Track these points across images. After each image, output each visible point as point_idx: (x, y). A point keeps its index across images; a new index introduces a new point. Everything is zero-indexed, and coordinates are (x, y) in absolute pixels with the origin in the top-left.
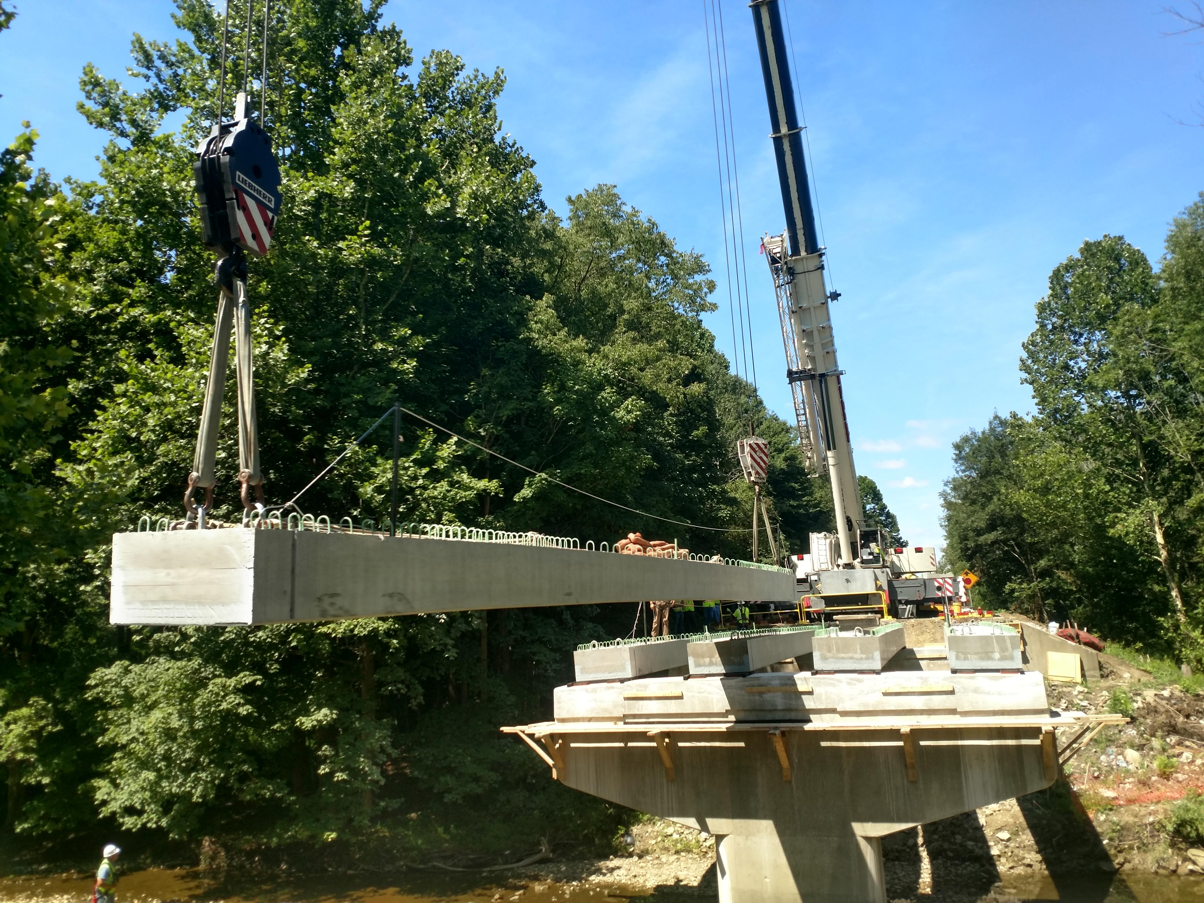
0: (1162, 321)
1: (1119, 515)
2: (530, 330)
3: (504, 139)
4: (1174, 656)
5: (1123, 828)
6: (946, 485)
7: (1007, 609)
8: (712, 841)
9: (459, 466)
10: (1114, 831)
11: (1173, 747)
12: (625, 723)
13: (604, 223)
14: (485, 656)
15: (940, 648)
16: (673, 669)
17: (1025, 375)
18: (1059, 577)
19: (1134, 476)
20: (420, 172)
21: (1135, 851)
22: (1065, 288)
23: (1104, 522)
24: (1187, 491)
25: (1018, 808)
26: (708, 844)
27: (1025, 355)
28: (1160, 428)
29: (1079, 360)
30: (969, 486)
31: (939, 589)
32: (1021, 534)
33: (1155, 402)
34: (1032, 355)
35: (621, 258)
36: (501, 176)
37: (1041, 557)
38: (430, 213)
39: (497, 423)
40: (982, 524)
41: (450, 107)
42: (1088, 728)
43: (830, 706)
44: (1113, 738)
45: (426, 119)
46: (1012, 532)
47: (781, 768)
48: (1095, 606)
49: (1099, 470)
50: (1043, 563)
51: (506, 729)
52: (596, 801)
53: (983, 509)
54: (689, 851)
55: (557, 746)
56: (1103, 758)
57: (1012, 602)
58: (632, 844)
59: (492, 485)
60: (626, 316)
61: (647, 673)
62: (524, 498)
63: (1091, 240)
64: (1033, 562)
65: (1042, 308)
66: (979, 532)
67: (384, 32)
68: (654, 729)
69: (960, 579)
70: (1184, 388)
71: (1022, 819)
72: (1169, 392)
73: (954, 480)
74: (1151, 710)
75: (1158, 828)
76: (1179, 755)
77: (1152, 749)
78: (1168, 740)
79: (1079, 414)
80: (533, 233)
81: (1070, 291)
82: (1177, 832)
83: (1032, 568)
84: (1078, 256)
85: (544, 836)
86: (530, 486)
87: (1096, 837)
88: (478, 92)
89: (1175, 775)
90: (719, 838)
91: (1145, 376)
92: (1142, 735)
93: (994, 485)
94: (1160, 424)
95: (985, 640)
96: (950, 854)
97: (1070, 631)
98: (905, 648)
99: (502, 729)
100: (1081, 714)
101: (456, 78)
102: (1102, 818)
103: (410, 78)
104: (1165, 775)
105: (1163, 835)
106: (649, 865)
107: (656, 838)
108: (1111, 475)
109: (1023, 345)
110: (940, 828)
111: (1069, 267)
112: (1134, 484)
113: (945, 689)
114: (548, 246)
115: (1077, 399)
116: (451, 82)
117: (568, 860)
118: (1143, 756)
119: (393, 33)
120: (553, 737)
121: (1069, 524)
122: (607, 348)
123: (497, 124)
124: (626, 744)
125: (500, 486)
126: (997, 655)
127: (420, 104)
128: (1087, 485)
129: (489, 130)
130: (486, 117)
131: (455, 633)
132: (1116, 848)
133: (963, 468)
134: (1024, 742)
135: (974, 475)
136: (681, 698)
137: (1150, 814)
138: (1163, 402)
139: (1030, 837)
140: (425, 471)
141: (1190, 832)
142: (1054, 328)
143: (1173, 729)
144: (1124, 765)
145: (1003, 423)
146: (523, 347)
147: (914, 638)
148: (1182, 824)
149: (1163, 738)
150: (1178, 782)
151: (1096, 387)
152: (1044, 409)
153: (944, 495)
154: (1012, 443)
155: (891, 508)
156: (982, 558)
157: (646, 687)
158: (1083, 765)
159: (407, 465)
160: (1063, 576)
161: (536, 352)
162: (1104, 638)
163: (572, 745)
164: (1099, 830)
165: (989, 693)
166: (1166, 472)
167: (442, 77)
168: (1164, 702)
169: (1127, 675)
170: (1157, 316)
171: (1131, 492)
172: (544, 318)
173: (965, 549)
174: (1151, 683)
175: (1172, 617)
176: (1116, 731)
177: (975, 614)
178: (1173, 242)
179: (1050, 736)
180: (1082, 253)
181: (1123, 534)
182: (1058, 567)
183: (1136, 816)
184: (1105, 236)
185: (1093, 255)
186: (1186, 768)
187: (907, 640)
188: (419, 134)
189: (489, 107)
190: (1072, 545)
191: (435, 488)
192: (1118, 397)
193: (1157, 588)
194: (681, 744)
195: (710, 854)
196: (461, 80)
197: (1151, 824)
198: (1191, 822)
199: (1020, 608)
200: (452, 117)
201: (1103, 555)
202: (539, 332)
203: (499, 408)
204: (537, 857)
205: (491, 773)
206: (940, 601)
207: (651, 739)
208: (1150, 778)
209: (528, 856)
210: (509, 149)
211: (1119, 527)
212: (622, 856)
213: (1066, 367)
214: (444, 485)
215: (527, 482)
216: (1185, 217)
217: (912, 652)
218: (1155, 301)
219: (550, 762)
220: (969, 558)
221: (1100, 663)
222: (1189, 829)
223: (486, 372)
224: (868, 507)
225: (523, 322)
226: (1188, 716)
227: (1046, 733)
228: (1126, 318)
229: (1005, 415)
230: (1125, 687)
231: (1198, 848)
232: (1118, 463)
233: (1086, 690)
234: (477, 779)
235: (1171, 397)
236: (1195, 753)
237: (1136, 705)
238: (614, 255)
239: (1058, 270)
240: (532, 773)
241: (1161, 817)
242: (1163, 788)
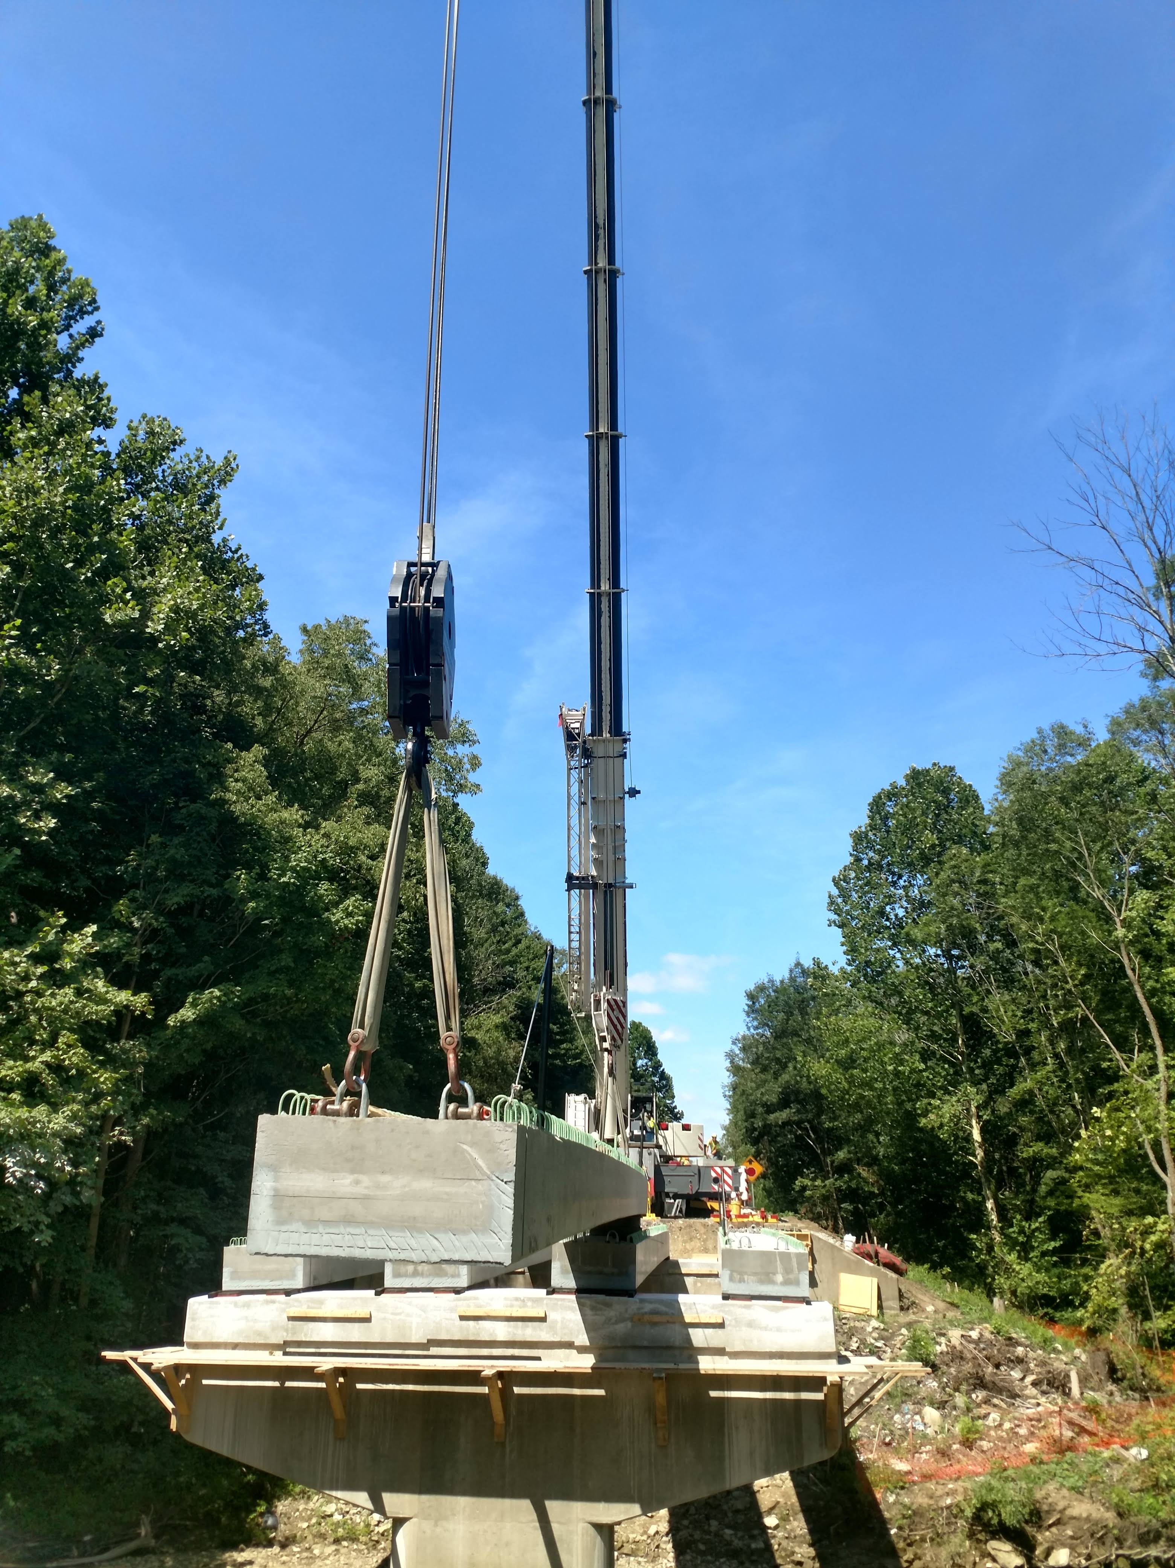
0: (991, 872)
1: (932, 1102)
2: (227, 789)
3: (225, 540)
4: (986, 1284)
5: (915, 1513)
6: (734, 1043)
7: (796, 1212)
8: (387, 1525)
9: (93, 966)
10: (904, 1517)
11: (979, 1406)
12: (285, 1354)
13: (346, 666)
14: (93, 1242)
15: (709, 1262)
16: (362, 1278)
17: (835, 917)
18: (859, 1174)
19: (951, 1055)
20: (104, 567)
21: (928, 1545)
22: (885, 818)
23: (915, 1109)
24: (1010, 1079)
25: (791, 1484)
26: (381, 1529)
27: (835, 892)
28: (983, 999)
29: (897, 906)
30: (761, 1048)
31: (716, 1181)
32: (818, 1115)
33: (979, 967)
34: (845, 895)
35: (364, 712)
36: (215, 587)
37: (839, 1148)
38: (109, 621)
39: (160, 911)
40: (774, 1099)
41: (157, 489)
42: (881, 1380)
43: (566, 1339)
44: (910, 1391)
45: (122, 499)
46: (807, 1111)
47: (493, 1424)
48: (899, 1214)
49: (913, 1043)
50: (841, 1155)
51: (109, 1355)
52: (229, 1463)
53: (776, 1079)
54: (354, 1539)
55: (183, 1382)
56: (897, 1418)
57: (801, 1203)
58: (275, 1528)
59: (140, 1001)
60: (360, 786)
61: (324, 1282)
62: (183, 1022)
63: (919, 768)
64: (831, 1153)
65: (859, 838)
66: (770, 1109)
67: (82, 382)
68: (326, 1364)
69: (742, 1169)
70: (1012, 954)
71: (794, 1499)
72: (995, 956)
73: (744, 1037)
74: (957, 1356)
75: (954, 1512)
76: (986, 1416)
77: (955, 1408)
78: (974, 1396)
79: (894, 972)
80: (248, 664)
81: (892, 823)
82: (977, 1518)
83: (828, 1160)
84: (902, 782)
85: (147, 1514)
86: (194, 1005)
87: (883, 1524)
88: (199, 477)
89: (979, 1443)
90: (398, 1523)
91: (968, 933)
92: (944, 1389)
93: (790, 1050)
94: (983, 993)
95: (767, 1257)
96: (702, 1547)
97: (869, 1247)
98: (668, 1258)
99: (103, 1354)
100: (873, 1360)
101: (172, 455)
102: (892, 1499)
103: (107, 443)
104: (968, 1444)
105: (961, 1523)
106: (295, 1559)
107: (310, 1519)
108: (926, 1051)
109: (834, 880)
110: (692, 1510)
111: (892, 794)
112: (952, 1064)
113: (713, 1321)
114: (267, 682)
115: (891, 952)
116: (163, 458)
117: (178, 1550)
118: (944, 1417)
119: (95, 384)
120: (178, 1369)
121: (874, 1109)
122: (327, 825)
123: (219, 521)
124: (283, 1384)
125: (150, 1003)
126: (779, 1278)
127: (118, 480)
128: (899, 1060)
129: (207, 526)
130: (204, 510)
131: (55, 1207)
132: (905, 1539)
133: (755, 1023)
134: (805, 1396)
135: (768, 1034)
136: (368, 1320)
137: (948, 1494)
138: (988, 967)
139: (803, 1524)
140: (40, 970)
141: (992, 1518)
142: (870, 864)
143: (980, 1383)
144: (922, 1428)
145: (805, 973)
146: (212, 813)
147: (680, 1246)
148: (984, 1507)
149: (968, 1393)
150: (983, 1451)
151: (914, 941)
152: (854, 961)
153: (730, 1056)
154: (814, 998)
155: (668, 1068)
156: (770, 1142)
157: (321, 1302)
158: (872, 1427)
159: (17, 959)
160: (864, 1174)
161: (230, 819)
162: (907, 1260)
163: (205, 1382)
164: (887, 1515)
165: (765, 1329)
166: (987, 1052)
167: (152, 450)
168: (972, 1346)
169: (930, 1308)
170: (987, 865)
171: (948, 1074)
172: (250, 776)
173: (750, 1130)
174: (958, 1320)
175: (986, 1235)
176: (915, 1383)
177: (757, 1218)
178: (1006, 782)
179: (836, 1389)
180: (908, 781)
181: (936, 1125)
182: (859, 1161)
183: (931, 1498)
184: (934, 764)
185: (920, 785)
186: (992, 1433)
187: (671, 1247)
188: (110, 516)
189: (211, 499)
190: (877, 1135)
191: (53, 995)
192: (937, 956)
193: (970, 1196)
194: (359, 1386)
195: (383, 1545)
196: (176, 459)
197: (948, 1507)
198: (993, 1505)
199: (811, 1211)
200: (156, 502)
201: (912, 1151)
202: (239, 793)
203: (167, 891)
204: (132, 1545)
205: (80, 1415)
206: (716, 1196)
207: (319, 1377)
208: (950, 1446)
209: (117, 1543)
210: (230, 554)
211: (932, 1116)
212: (257, 1545)
213: (882, 913)
214: (68, 992)
215: (190, 999)
216: (1020, 754)
217: (676, 1264)
218: (986, 848)
219: (169, 1405)
220: (755, 1142)
221: (900, 1291)
222: (990, 1514)
223: (155, 838)
224: (640, 1063)
225: (218, 777)
226: (997, 1366)
227: (832, 1385)
228: (953, 863)
229: (808, 963)
230: (928, 1325)
231: (999, 1539)
232: (933, 1037)
233: (882, 1326)
234: (57, 1421)
235: (997, 963)
236: (1004, 1413)
237: (938, 1349)
238: (354, 706)
239: (879, 797)
240: (140, 1418)
241: (960, 1498)
242: (964, 1460)
